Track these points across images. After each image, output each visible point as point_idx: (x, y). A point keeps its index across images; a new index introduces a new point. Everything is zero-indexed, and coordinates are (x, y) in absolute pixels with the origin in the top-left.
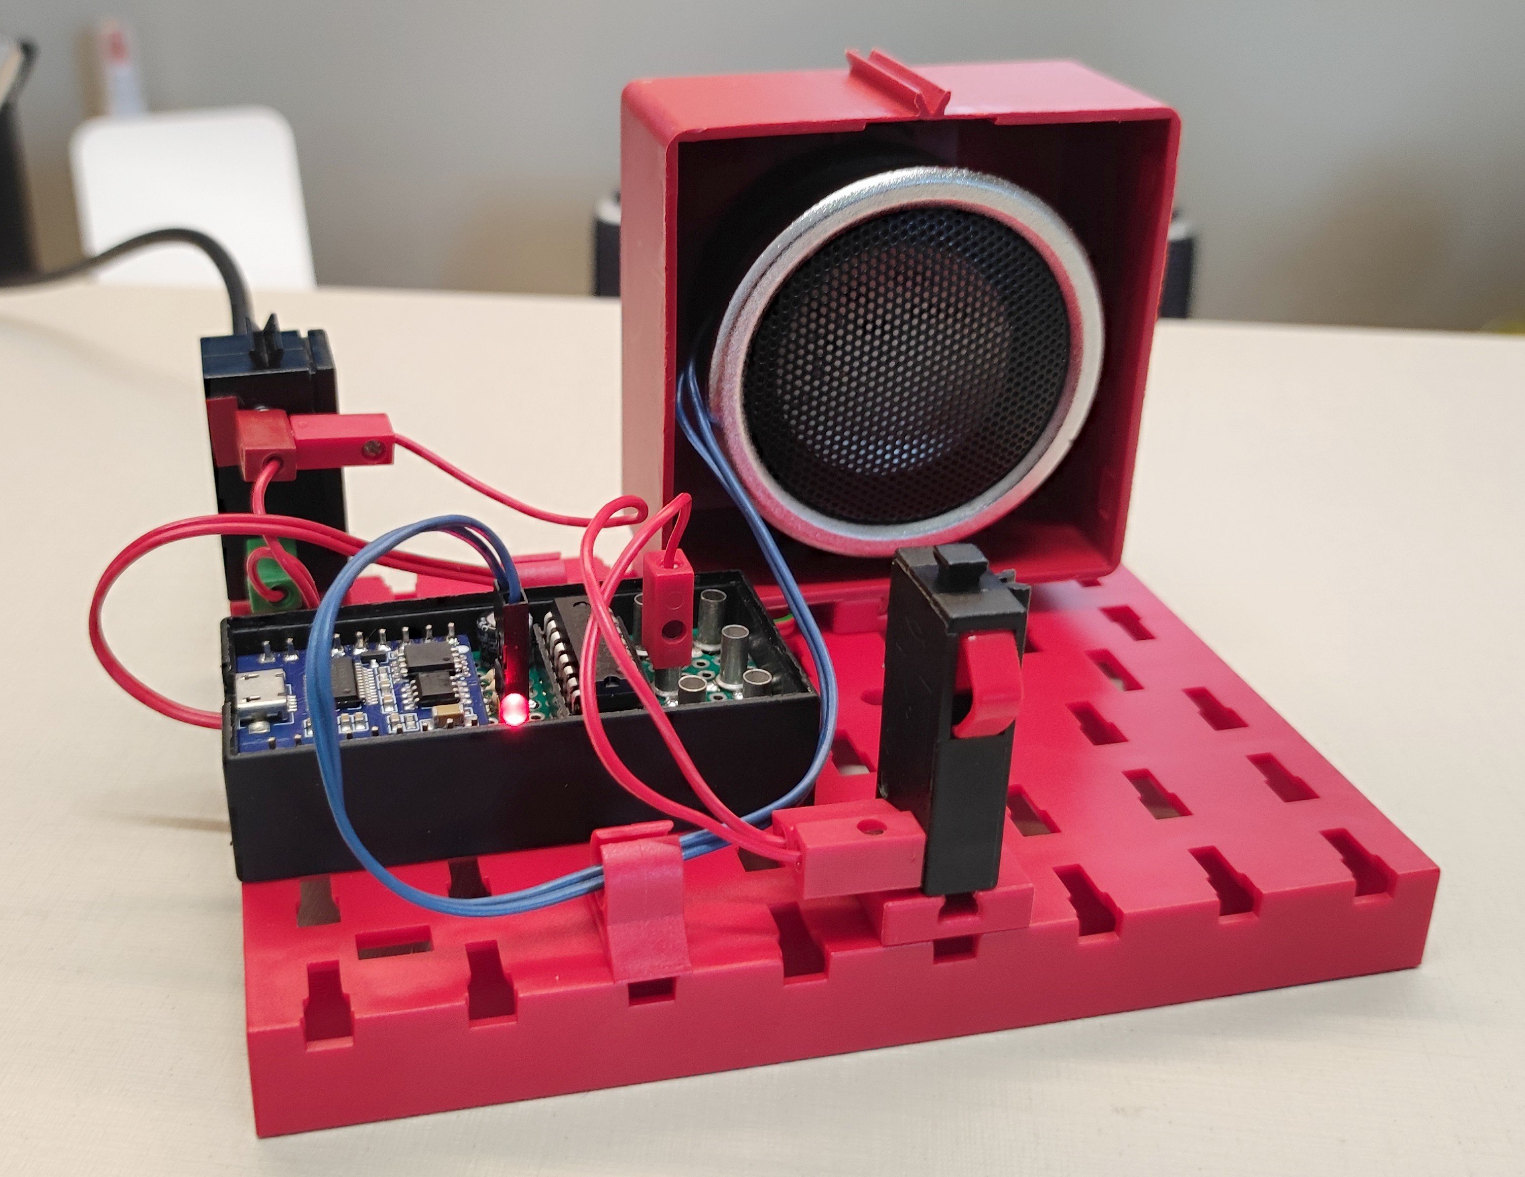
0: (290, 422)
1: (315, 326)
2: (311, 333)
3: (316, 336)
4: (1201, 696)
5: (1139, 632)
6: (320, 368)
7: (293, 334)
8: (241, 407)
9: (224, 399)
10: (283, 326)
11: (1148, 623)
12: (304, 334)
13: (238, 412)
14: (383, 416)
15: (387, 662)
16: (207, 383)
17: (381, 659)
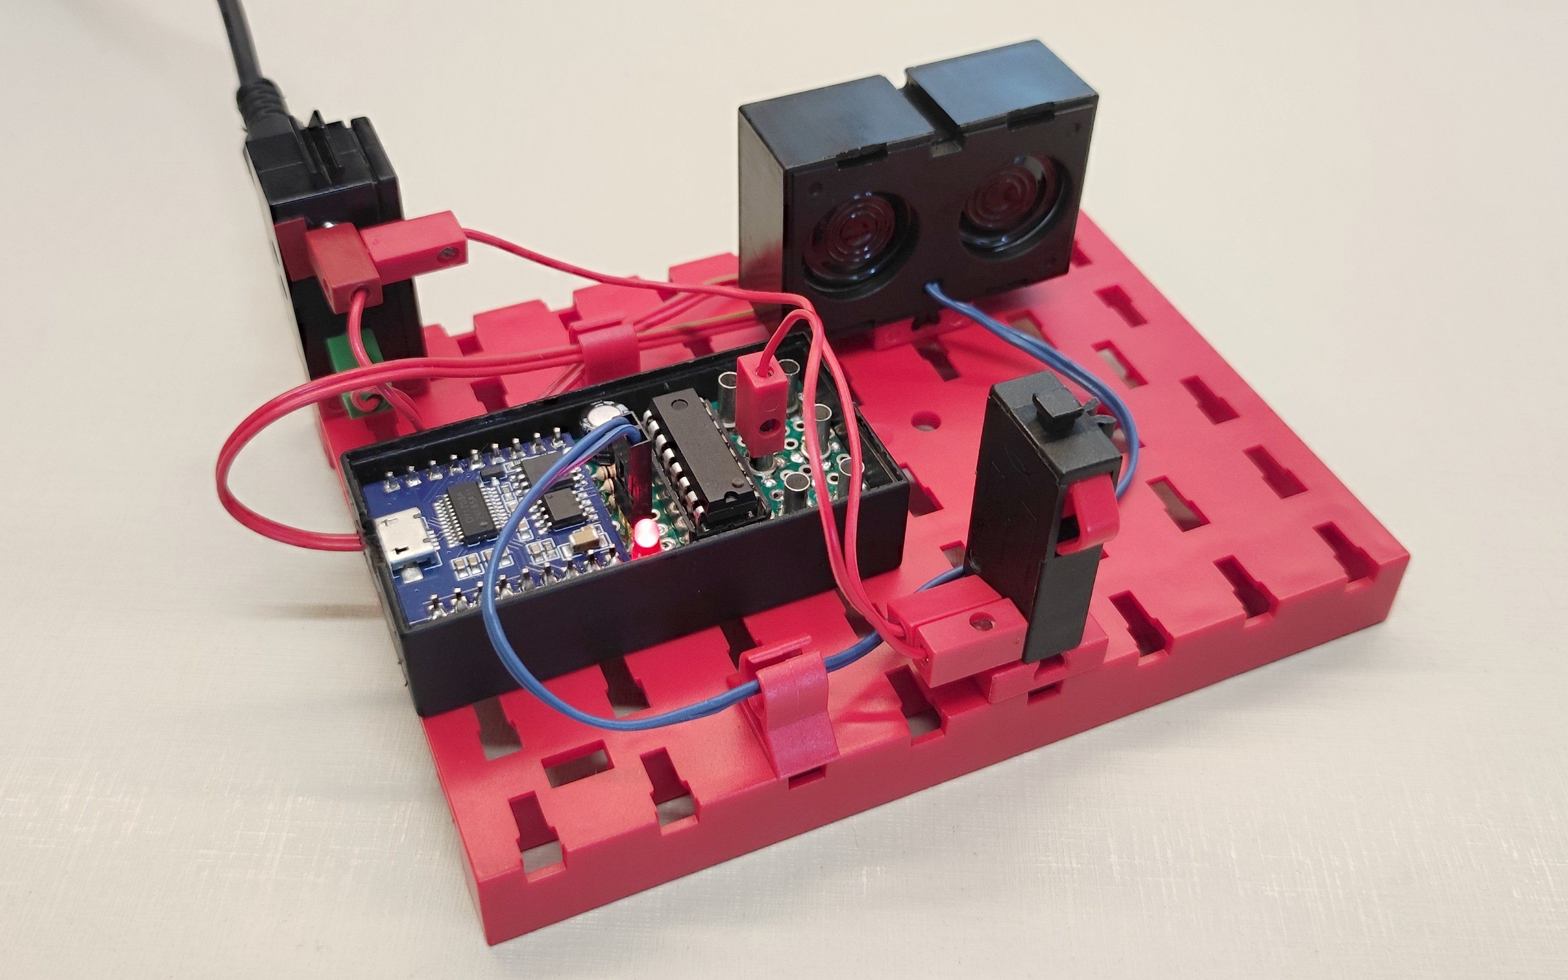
0: (360, 235)
1: (357, 114)
2: (353, 122)
3: (361, 125)
4: (1195, 385)
5: (1134, 318)
6: (382, 179)
7: (337, 125)
8: (310, 228)
9: (291, 222)
10: (328, 118)
11: (1140, 304)
12: (348, 124)
13: (307, 233)
14: (449, 214)
15: (506, 477)
16: (273, 209)
17: (500, 475)
